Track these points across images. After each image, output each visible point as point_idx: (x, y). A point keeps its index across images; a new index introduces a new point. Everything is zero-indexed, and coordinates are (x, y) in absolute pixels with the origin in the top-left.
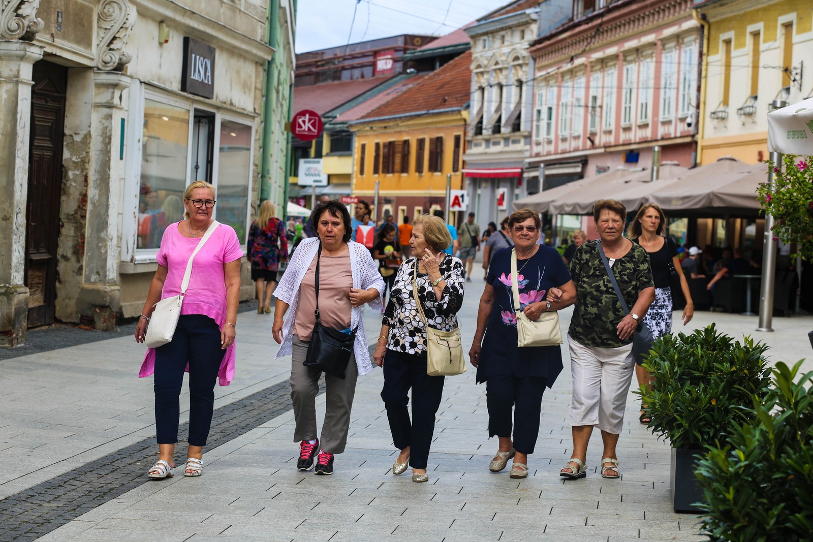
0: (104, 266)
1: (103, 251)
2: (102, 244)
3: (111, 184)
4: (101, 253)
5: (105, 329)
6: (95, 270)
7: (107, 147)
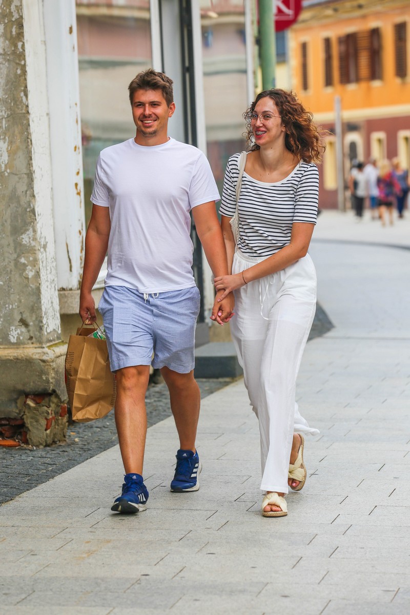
0: (36, 308)
1: (31, 274)
2: (27, 258)
3: (33, 127)
4: (27, 278)
5: (49, 441)
6: (18, 318)
7: (16, 46)
